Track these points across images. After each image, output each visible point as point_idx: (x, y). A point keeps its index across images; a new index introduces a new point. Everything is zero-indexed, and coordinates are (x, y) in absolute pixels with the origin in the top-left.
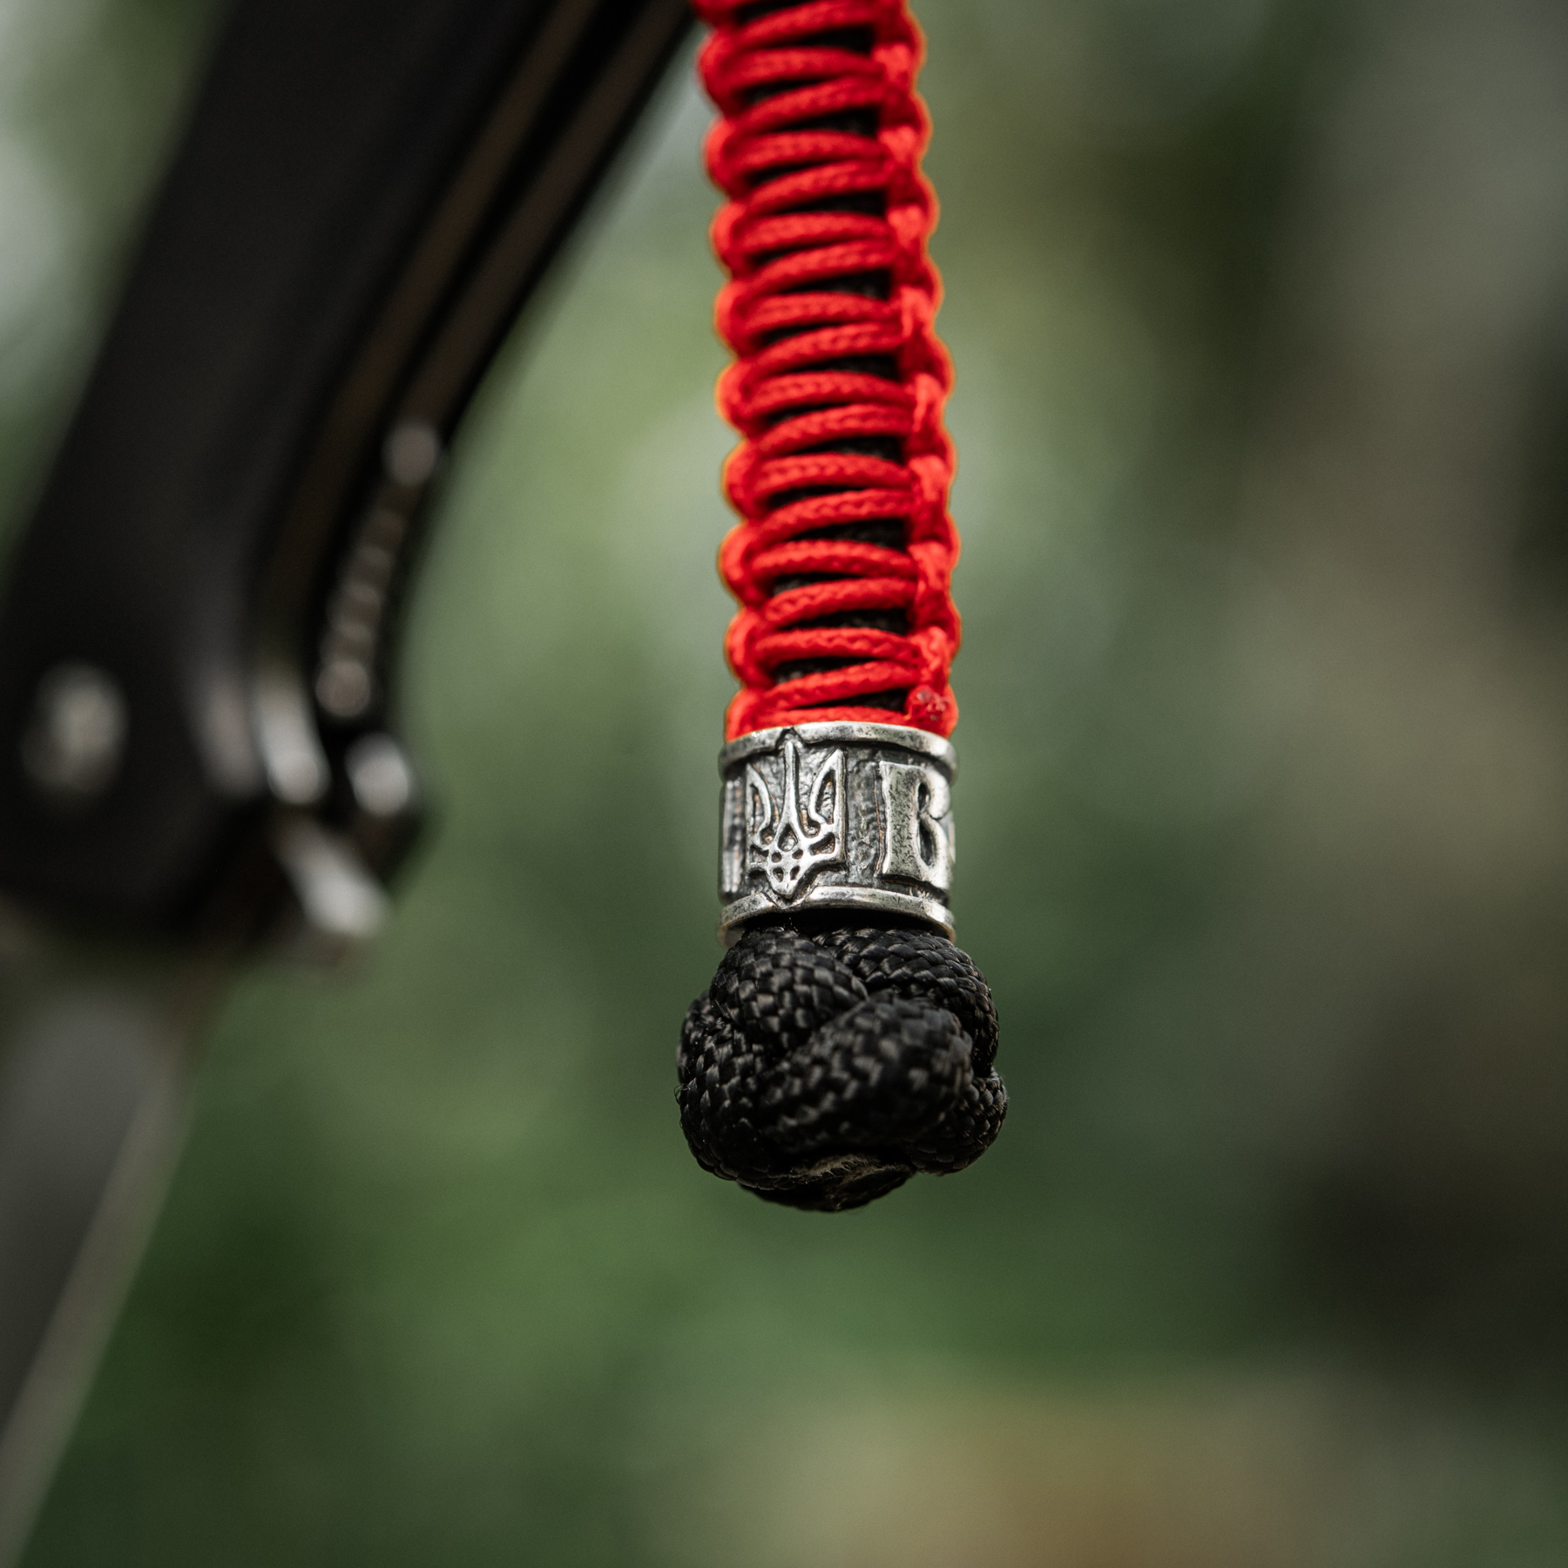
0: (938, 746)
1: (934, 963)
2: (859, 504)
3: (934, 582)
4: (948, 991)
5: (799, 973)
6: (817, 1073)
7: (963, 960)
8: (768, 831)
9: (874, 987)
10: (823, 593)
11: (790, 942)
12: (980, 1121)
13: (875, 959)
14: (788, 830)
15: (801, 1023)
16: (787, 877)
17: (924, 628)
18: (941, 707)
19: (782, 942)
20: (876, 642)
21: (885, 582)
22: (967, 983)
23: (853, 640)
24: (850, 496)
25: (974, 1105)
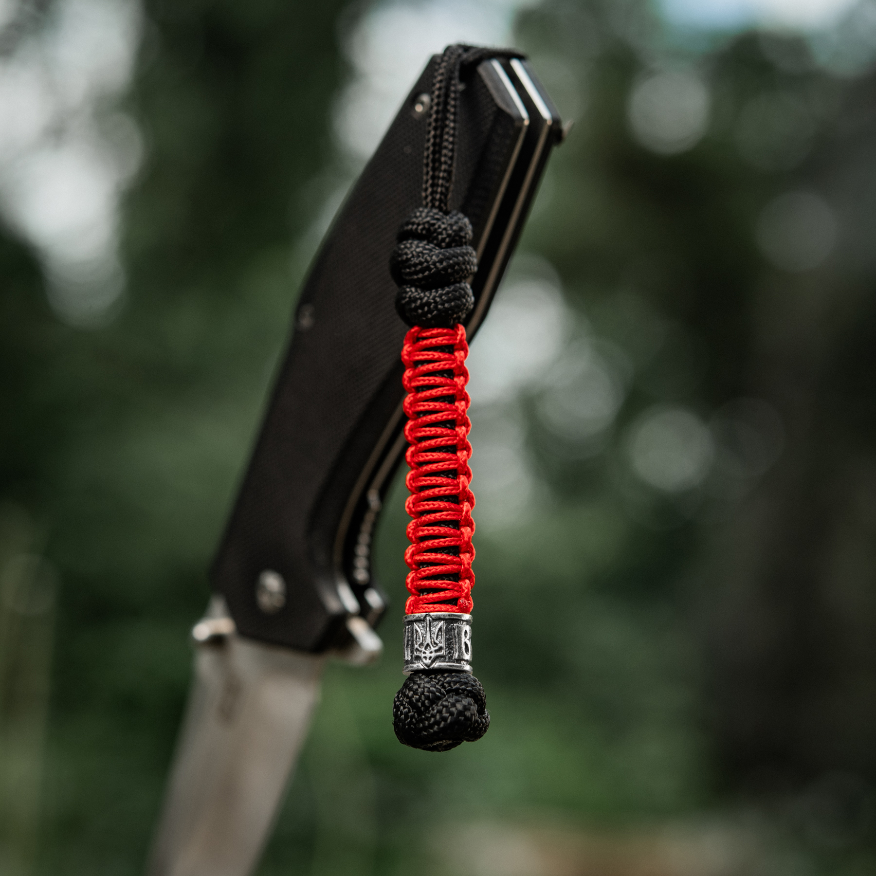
0: (467, 617)
1: (465, 683)
2: (445, 542)
3: (467, 566)
4: (470, 691)
5: (426, 689)
6: (433, 719)
7: (475, 681)
8: (422, 644)
9: (448, 692)
10: (433, 569)
11: (423, 679)
12: (481, 729)
13: (449, 683)
14: (428, 645)
15: (427, 704)
16: (428, 659)
17: (463, 580)
18: (467, 604)
19: (420, 679)
20: (448, 585)
21: (452, 566)
22: (476, 689)
23: (442, 584)
24: (442, 540)
25: (479, 724)
